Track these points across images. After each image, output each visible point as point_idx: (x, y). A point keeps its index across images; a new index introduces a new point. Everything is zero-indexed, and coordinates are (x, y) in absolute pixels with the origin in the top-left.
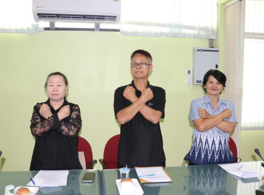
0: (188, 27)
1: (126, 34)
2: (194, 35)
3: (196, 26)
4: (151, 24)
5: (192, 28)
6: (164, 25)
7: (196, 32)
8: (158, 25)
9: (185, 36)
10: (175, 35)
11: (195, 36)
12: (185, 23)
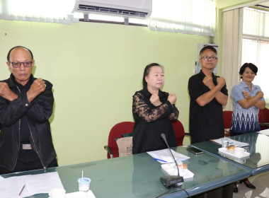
0: (196, 26)
1: (152, 29)
2: (201, 32)
3: (202, 25)
4: (171, 22)
5: (199, 27)
6: (180, 23)
7: (202, 30)
8: (175, 23)
9: (194, 33)
10: (188, 32)
11: (201, 34)
12: (195, 22)
